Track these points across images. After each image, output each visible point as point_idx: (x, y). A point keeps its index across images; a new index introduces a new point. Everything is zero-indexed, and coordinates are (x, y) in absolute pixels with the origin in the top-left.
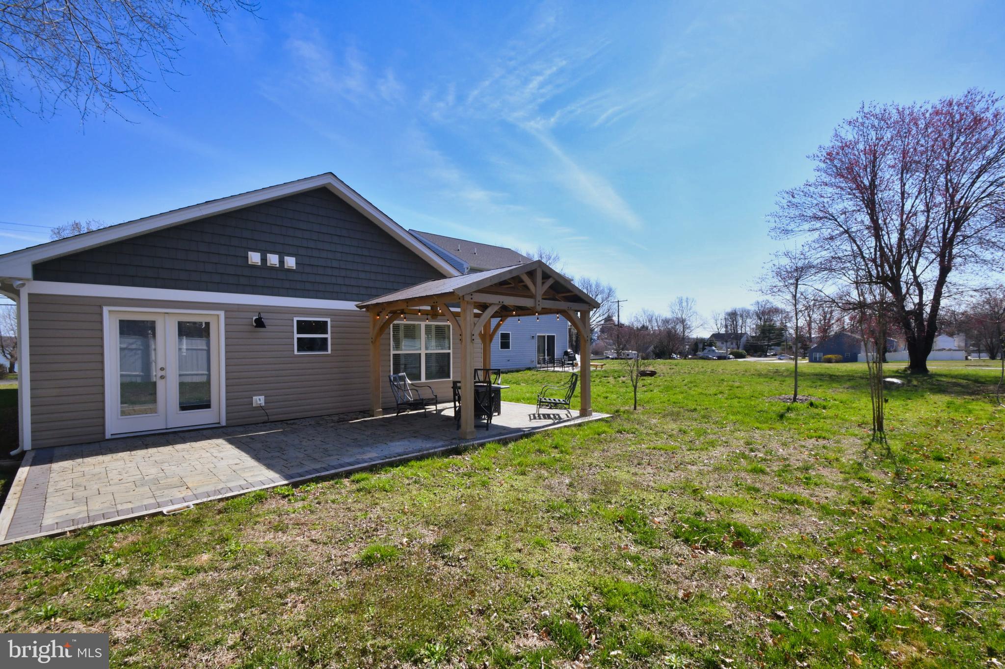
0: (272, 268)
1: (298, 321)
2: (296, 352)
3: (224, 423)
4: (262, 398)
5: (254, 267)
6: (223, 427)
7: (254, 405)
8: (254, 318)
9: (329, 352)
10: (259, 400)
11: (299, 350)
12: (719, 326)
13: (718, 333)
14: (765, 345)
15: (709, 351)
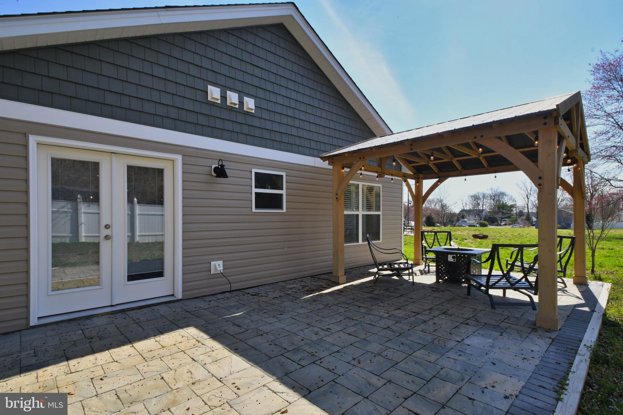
0: (231, 109)
1: (256, 174)
2: (254, 210)
3: (179, 296)
4: (221, 263)
5: (212, 104)
6: (178, 301)
7: (213, 272)
8: (213, 166)
9: (284, 210)
10: (218, 266)
11: (257, 207)
12: (464, 204)
13: (464, 209)
14: (500, 218)
15: (463, 221)
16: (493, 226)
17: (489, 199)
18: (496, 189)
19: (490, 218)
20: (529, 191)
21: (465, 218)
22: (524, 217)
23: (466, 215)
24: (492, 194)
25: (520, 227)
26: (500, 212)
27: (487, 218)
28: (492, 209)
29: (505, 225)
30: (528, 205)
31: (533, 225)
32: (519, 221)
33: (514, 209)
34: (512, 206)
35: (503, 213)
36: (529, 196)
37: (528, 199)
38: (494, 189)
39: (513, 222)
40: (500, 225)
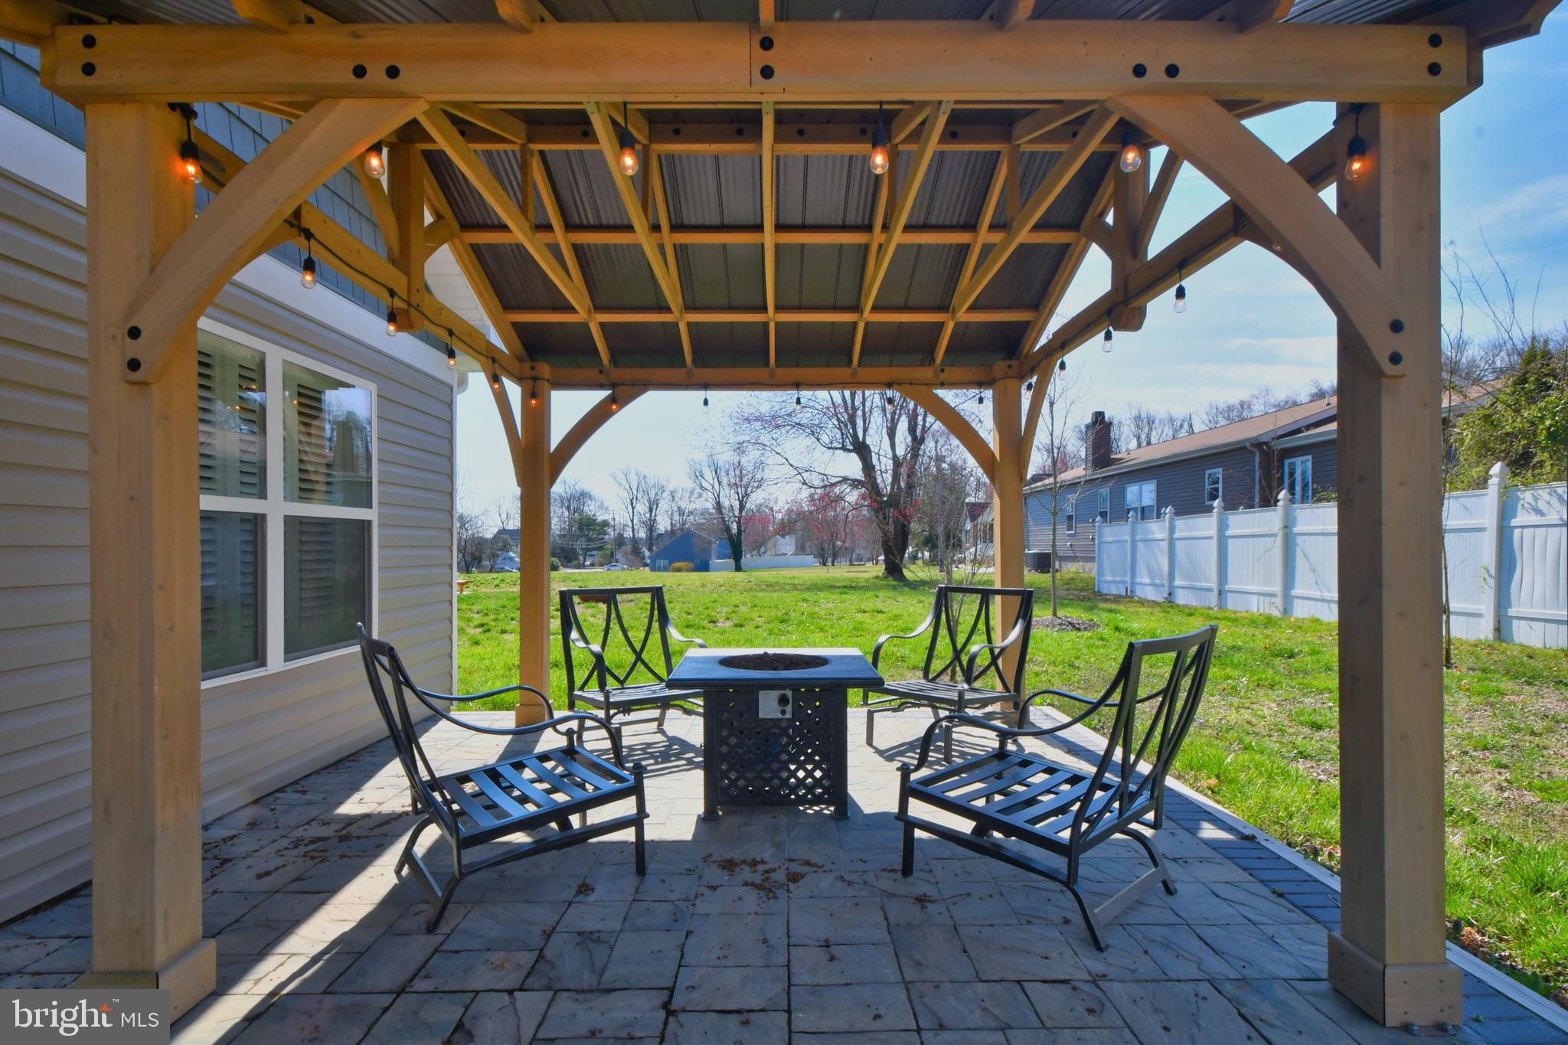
12: (504, 517)
13: (504, 529)
14: (582, 549)
15: (505, 559)
16: (570, 567)
17: (560, 505)
18: (573, 482)
19: (562, 549)
20: (635, 493)
21: (511, 550)
22: (628, 548)
23: (511, 543)
24: (564, 495)
25: (623, 569)
26: (583, 536)
27: (558, 551)
28: (564, 528)
29: (592, 565)
30: (632, 521)
31: (646, 565)
32: (618, 556)
33: (610, 530)
34: (605, 524)
35: (589, 539)
36: (634, 501)
37: (633, 508)
38: (568, 482)
39: (609, 560)
40: (583, 566)
